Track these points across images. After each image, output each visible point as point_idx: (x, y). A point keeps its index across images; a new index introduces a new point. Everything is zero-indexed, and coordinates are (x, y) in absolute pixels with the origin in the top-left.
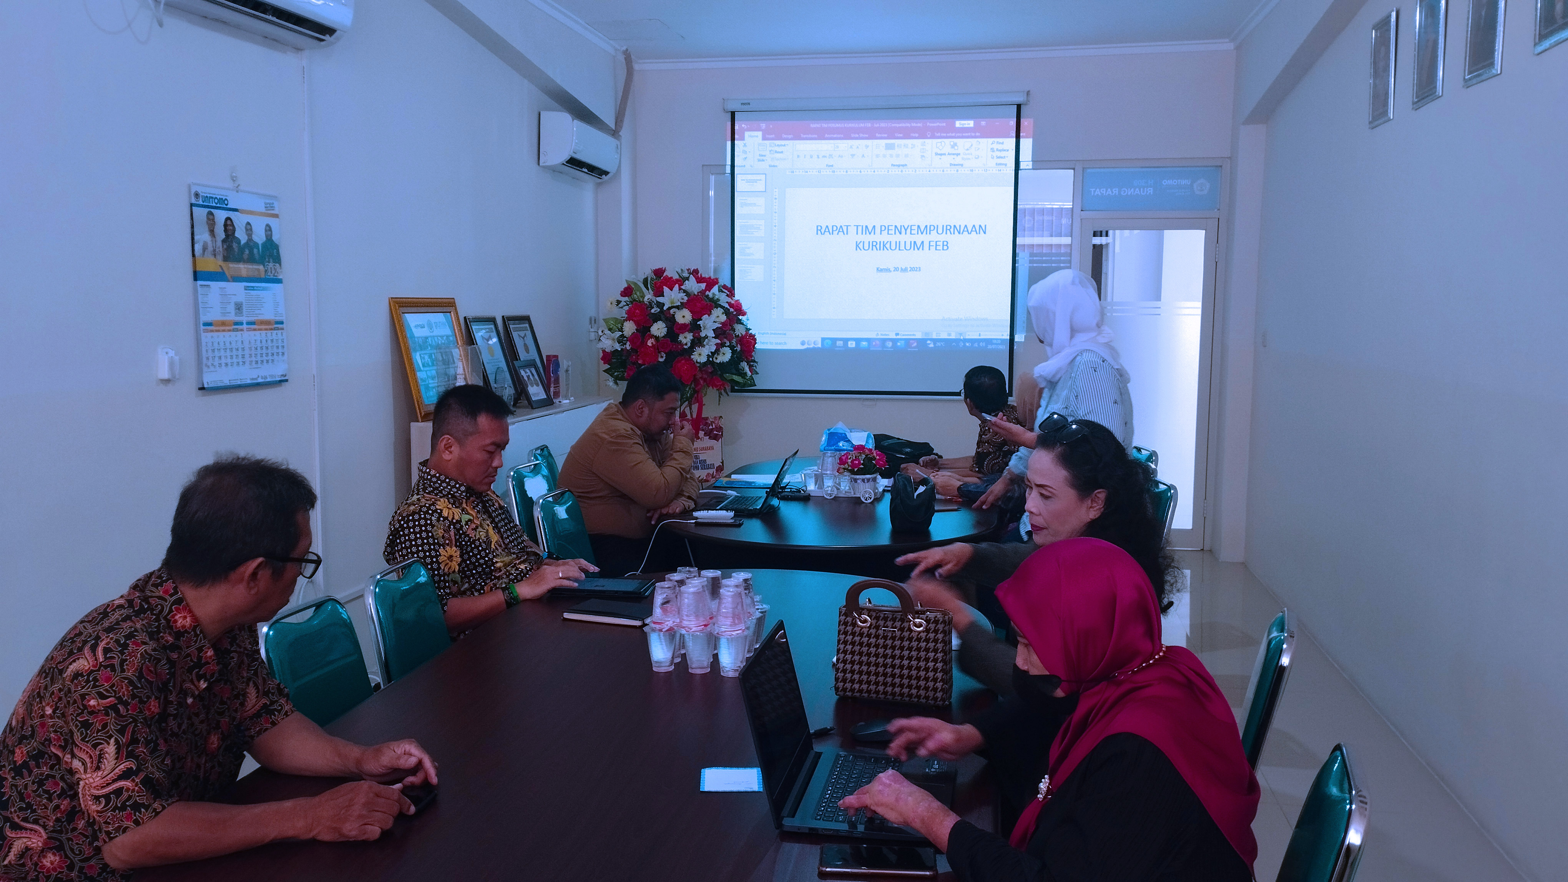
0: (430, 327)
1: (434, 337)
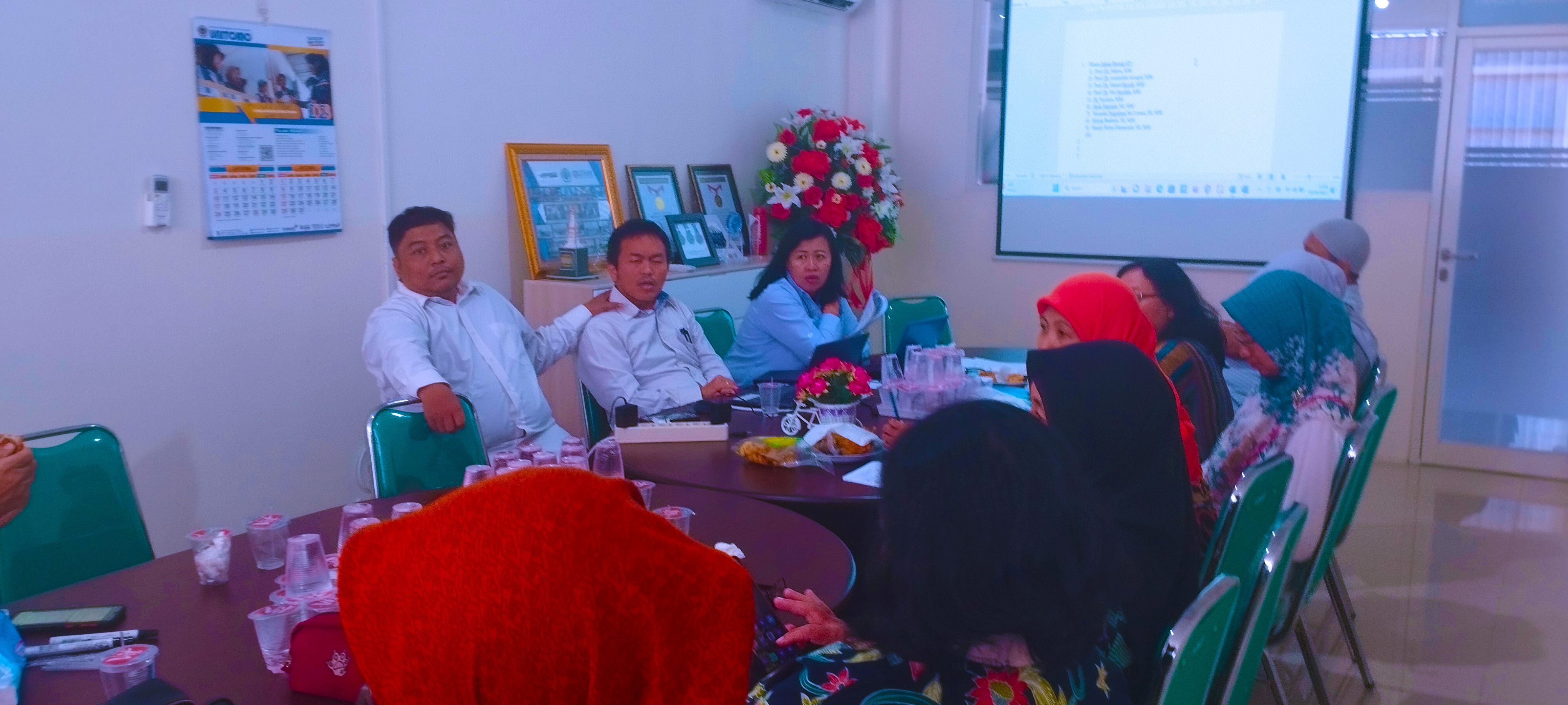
0: (566, 175)
1: (569, 187)
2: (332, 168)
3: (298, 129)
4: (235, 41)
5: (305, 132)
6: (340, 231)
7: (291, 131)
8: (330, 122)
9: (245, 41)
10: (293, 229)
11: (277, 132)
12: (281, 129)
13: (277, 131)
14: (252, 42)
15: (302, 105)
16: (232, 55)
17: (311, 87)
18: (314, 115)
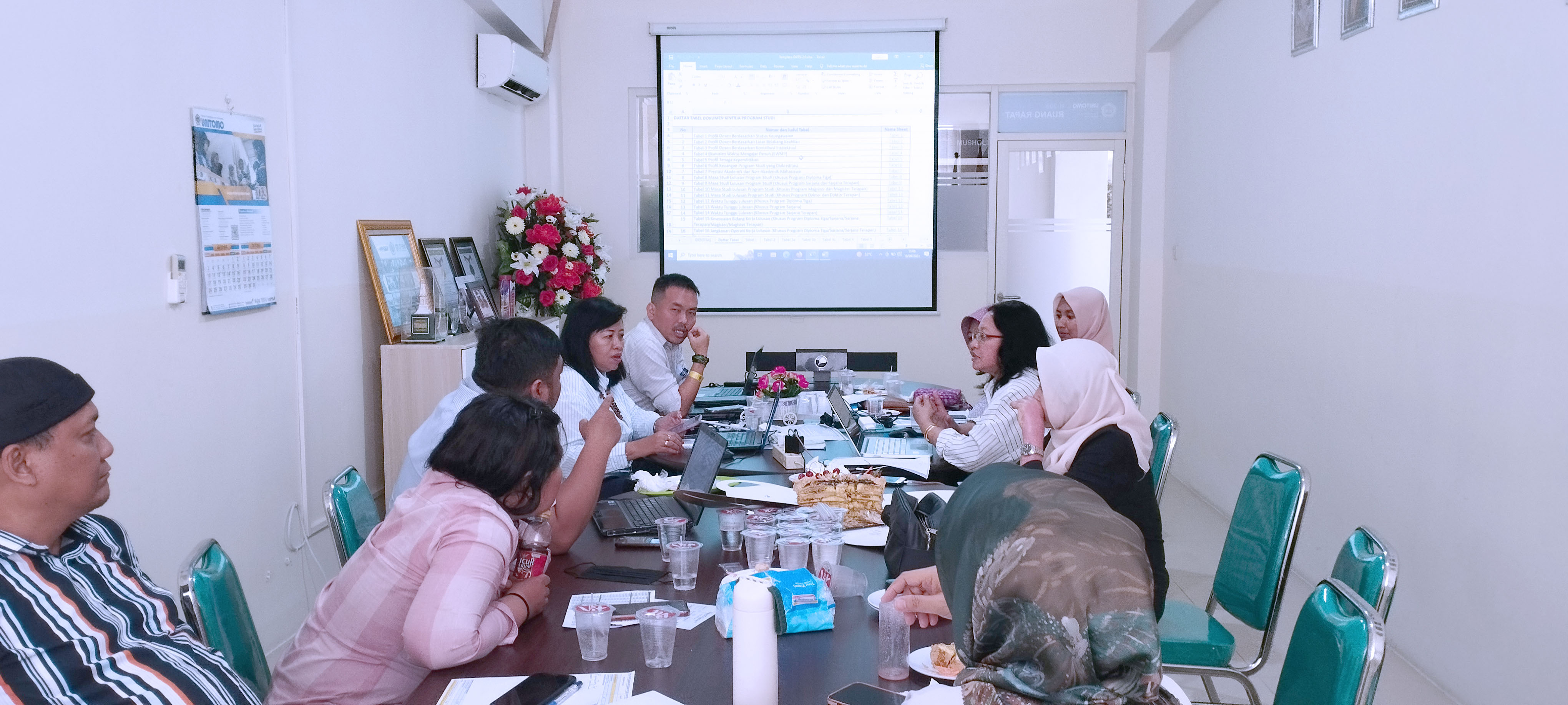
0: (392, 249)
1: (395, 259)
2: (269, 245)
3: (251, 210)
4: (215, 128)
5: (254, 212)
6: (275, 303)
7: (248, 211)
8: (266, 203)
9: (221, 129)
10: (251, 303)
11: (240, 213)
12: (243, 210)
13: (241, 211)
14: (225, 129)
15: (252, 187)
16: (215, 141)
17: (256, 170)
18: (258, 196)
